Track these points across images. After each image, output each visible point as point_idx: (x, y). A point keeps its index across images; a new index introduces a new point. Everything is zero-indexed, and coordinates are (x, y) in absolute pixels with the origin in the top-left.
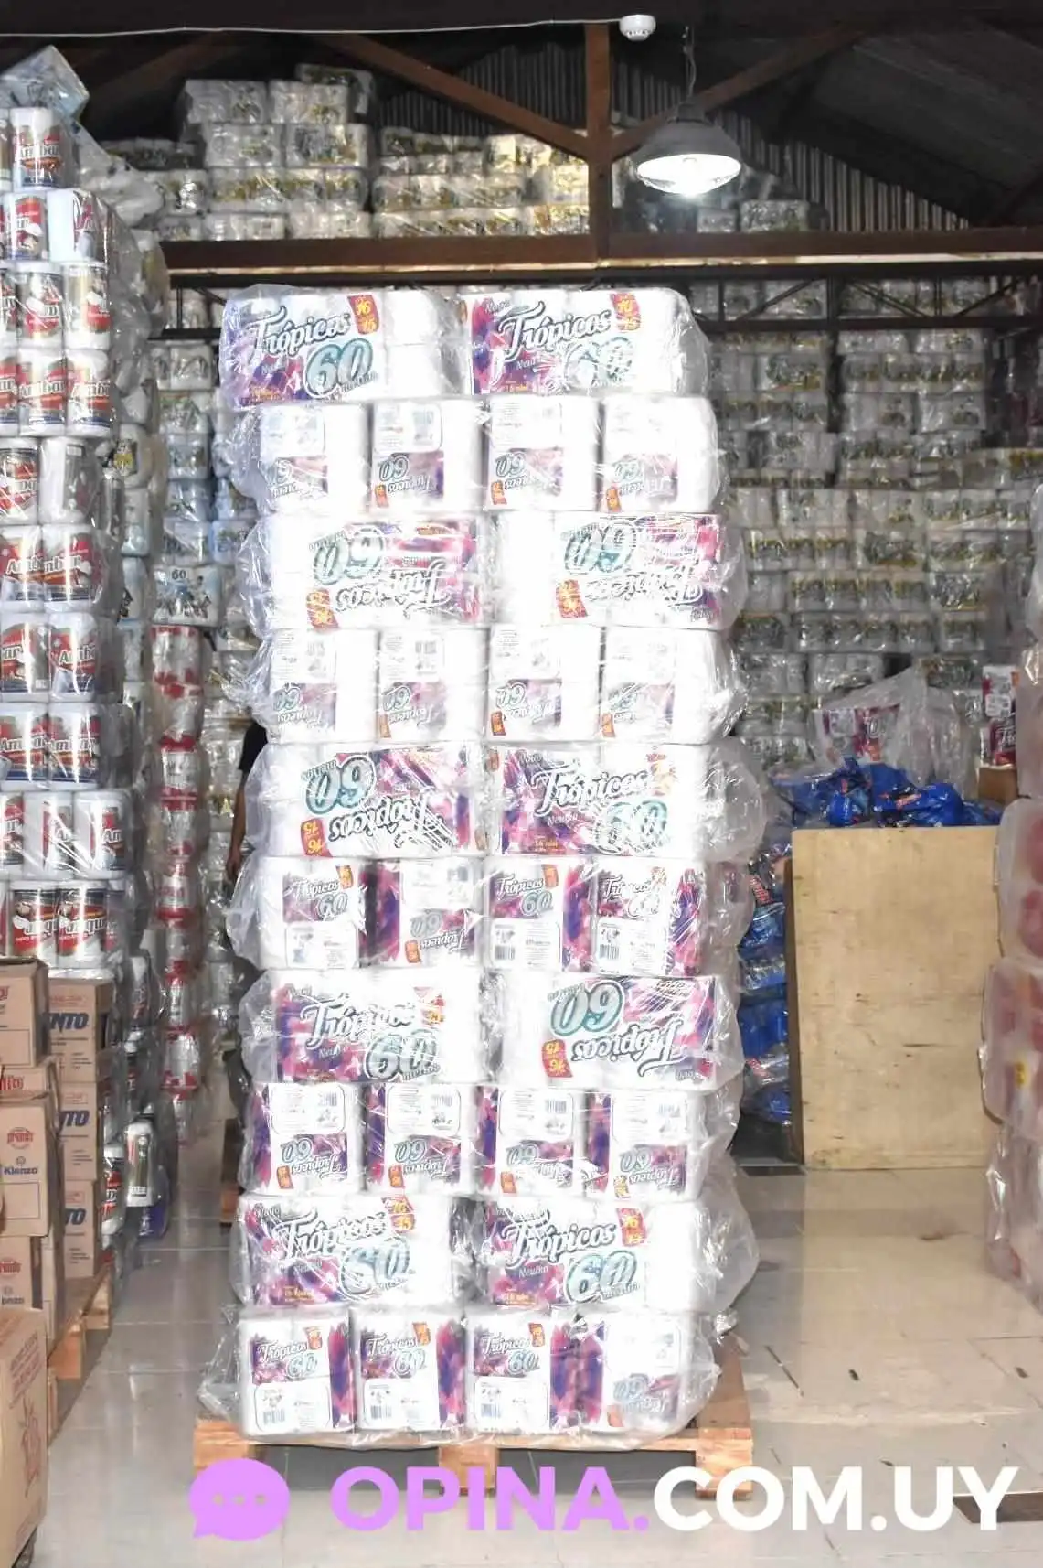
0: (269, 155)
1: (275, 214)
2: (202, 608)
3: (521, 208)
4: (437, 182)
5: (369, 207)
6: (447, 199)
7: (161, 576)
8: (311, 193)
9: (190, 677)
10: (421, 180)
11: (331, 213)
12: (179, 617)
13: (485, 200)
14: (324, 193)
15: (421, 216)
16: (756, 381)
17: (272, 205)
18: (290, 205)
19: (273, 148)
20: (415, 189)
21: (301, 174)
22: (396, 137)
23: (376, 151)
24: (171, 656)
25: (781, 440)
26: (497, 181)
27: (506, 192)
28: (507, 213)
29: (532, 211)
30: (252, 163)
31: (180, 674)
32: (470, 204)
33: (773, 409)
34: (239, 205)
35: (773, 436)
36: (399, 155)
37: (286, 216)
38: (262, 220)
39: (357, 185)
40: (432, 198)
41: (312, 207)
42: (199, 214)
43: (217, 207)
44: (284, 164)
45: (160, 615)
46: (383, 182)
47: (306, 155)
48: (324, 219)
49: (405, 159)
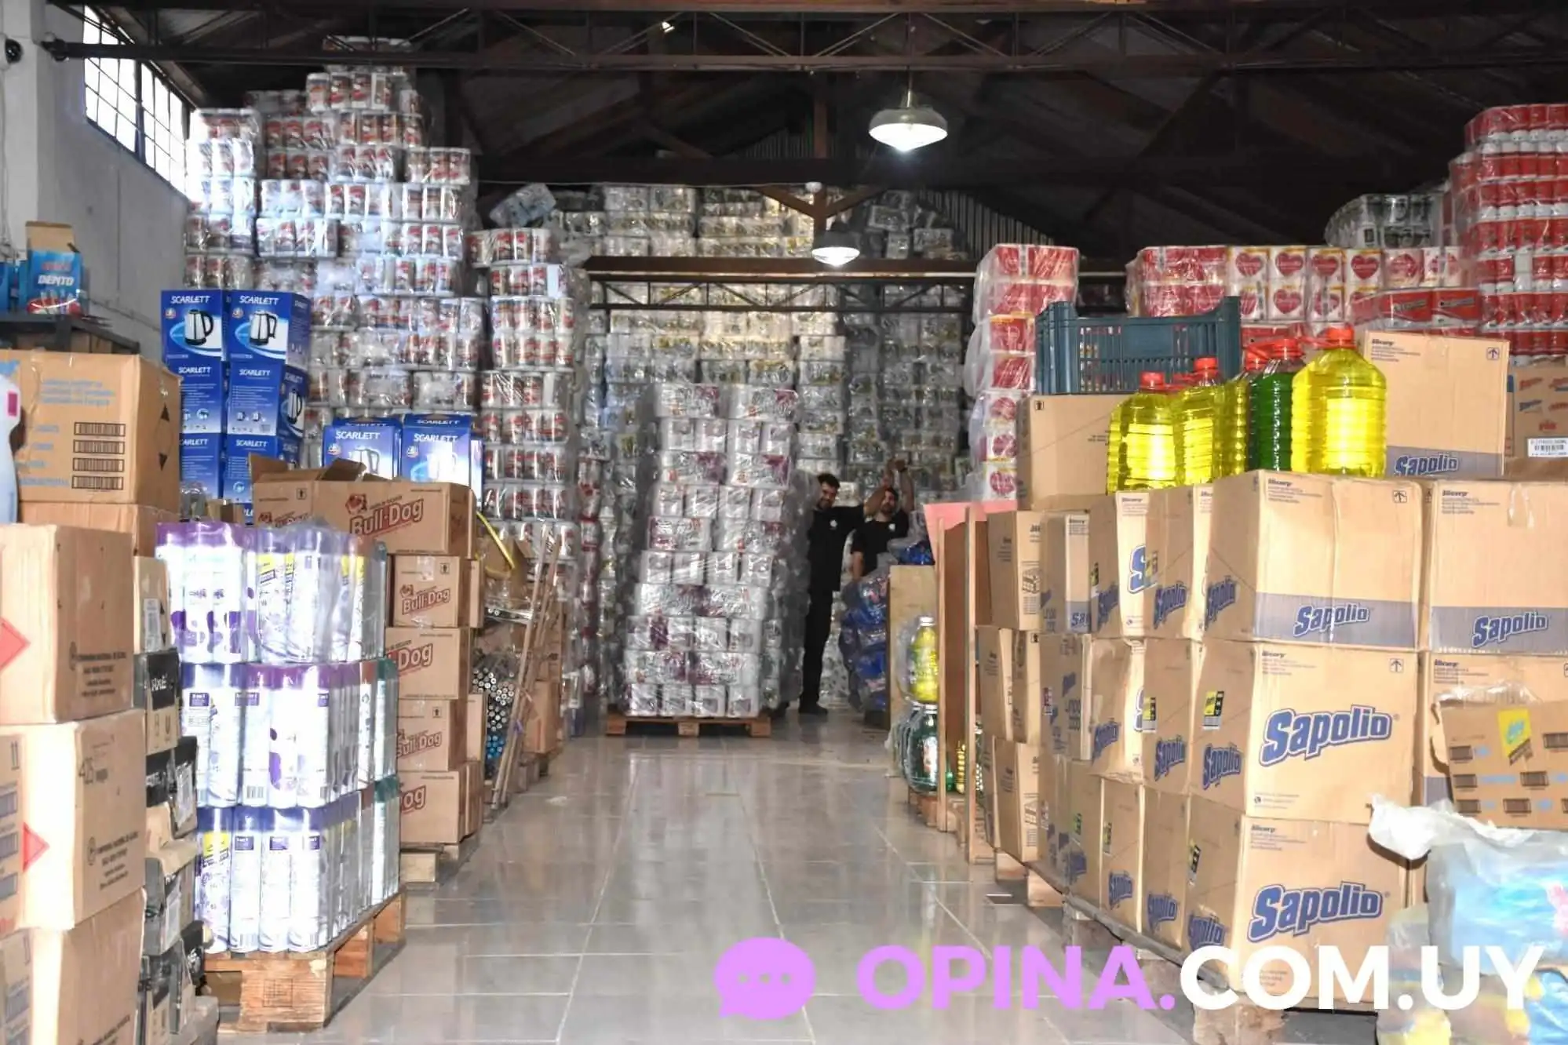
0: (641, 204)
1: (643, 237)
2: (602, 452)
3: (780, 238)
4: (734, 220)
5: (696, 235)
6: (740, 231)
7: (583, 435)
8: (663, 226)
9: (596, 486)
10: (725, 219)
11: (674, 238)
12: (591, 455)
13: (762, 231)
14: (670, 227)
15: (723, 241)
16: (919, 332)
17: (641, 233)
18: (651, 233)
19: (644, 201)
20: (722, 225)
21: (657, 216)
22: (713, 191)
23: (700, 200)
24: (587, 475)
25: (934, 369)
26: (769, 221)
27: (773, 227)
28: (772, 240)
29: (786, 239)
30: (631, 209)
31: (591, 484)
32: (753, 234)
33: (929, 351)
34: (622, 232)
35: (929, 366)
36: (714, 202)
37: (649, 238)
38: (634, 240)
39: (689, 223)
40: (731, 230)
41: (664, 234)
42: (601, 237)
43: (610, 232)
44: (649, 210)
45: (582, 454)
46: (704, 220)
47: (661, 204)
48: (670, 242)
49: (717, 205)
